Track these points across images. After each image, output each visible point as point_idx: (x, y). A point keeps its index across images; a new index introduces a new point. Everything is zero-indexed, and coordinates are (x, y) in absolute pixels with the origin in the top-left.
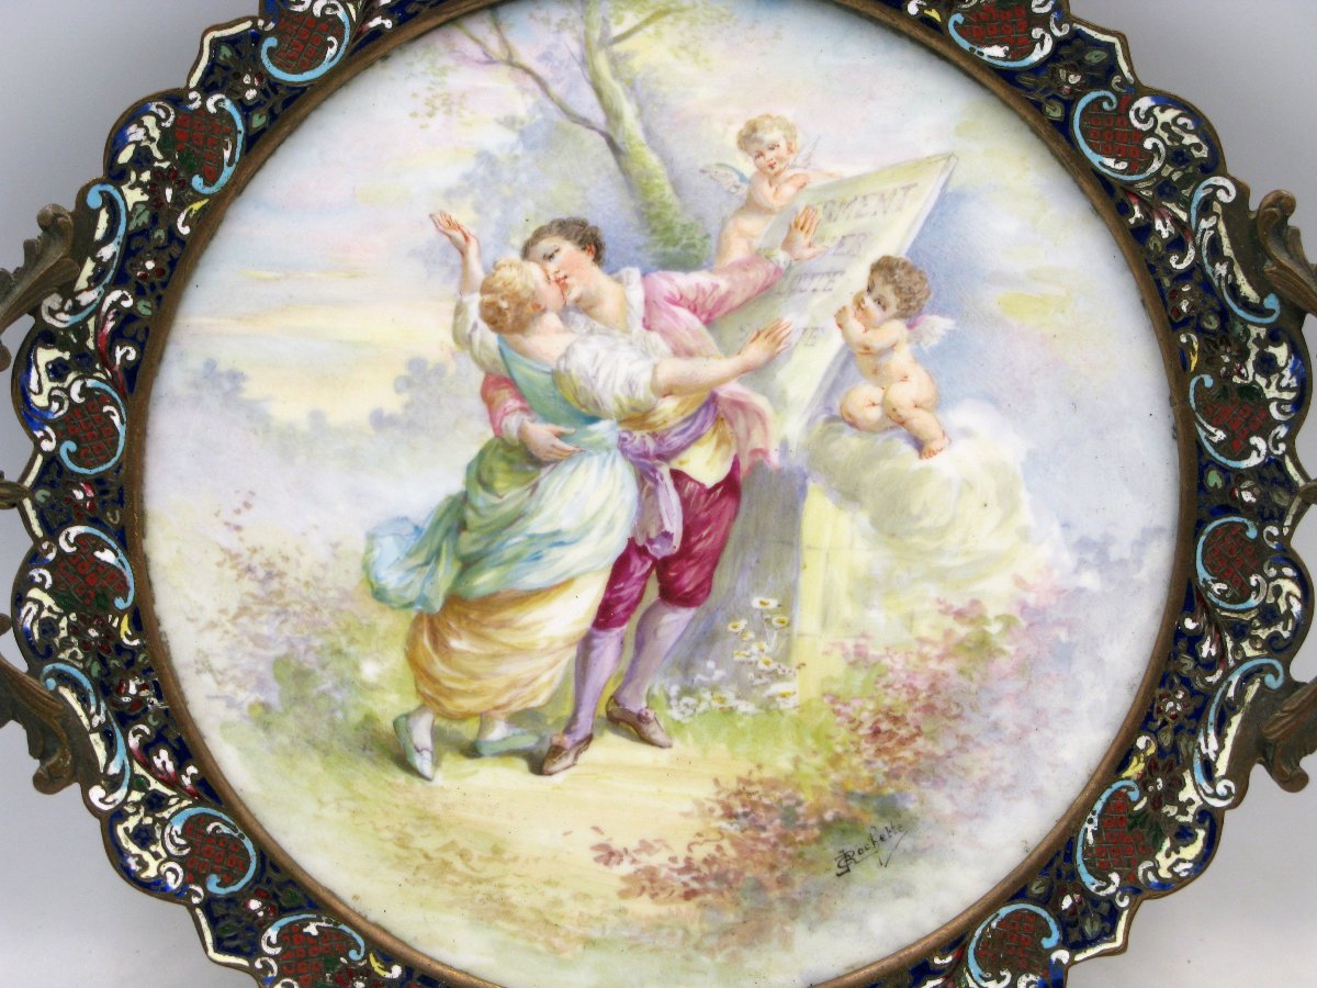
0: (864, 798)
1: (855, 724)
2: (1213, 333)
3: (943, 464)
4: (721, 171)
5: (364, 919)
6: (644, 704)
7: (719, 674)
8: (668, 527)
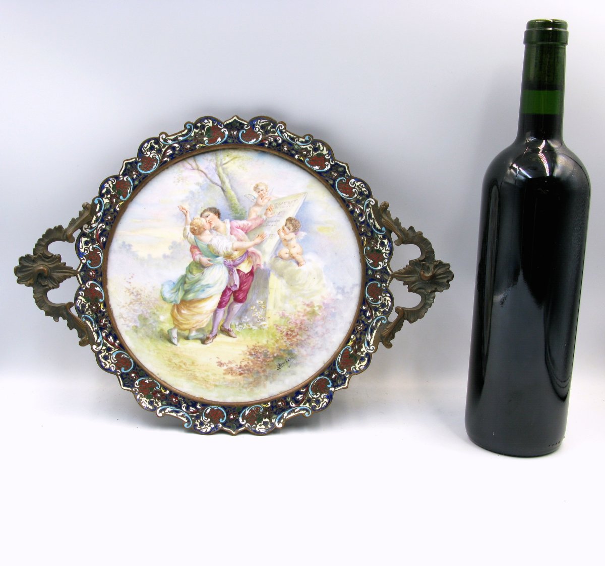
0: (284, 350)
1: (282, 332)
2: (369, 236)
3: (304, 268)
4: (250, 196)
5: (160, 379)
6: (230, 327)
7: (248, 320)
8: (236, 283)
